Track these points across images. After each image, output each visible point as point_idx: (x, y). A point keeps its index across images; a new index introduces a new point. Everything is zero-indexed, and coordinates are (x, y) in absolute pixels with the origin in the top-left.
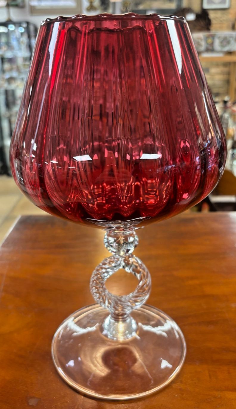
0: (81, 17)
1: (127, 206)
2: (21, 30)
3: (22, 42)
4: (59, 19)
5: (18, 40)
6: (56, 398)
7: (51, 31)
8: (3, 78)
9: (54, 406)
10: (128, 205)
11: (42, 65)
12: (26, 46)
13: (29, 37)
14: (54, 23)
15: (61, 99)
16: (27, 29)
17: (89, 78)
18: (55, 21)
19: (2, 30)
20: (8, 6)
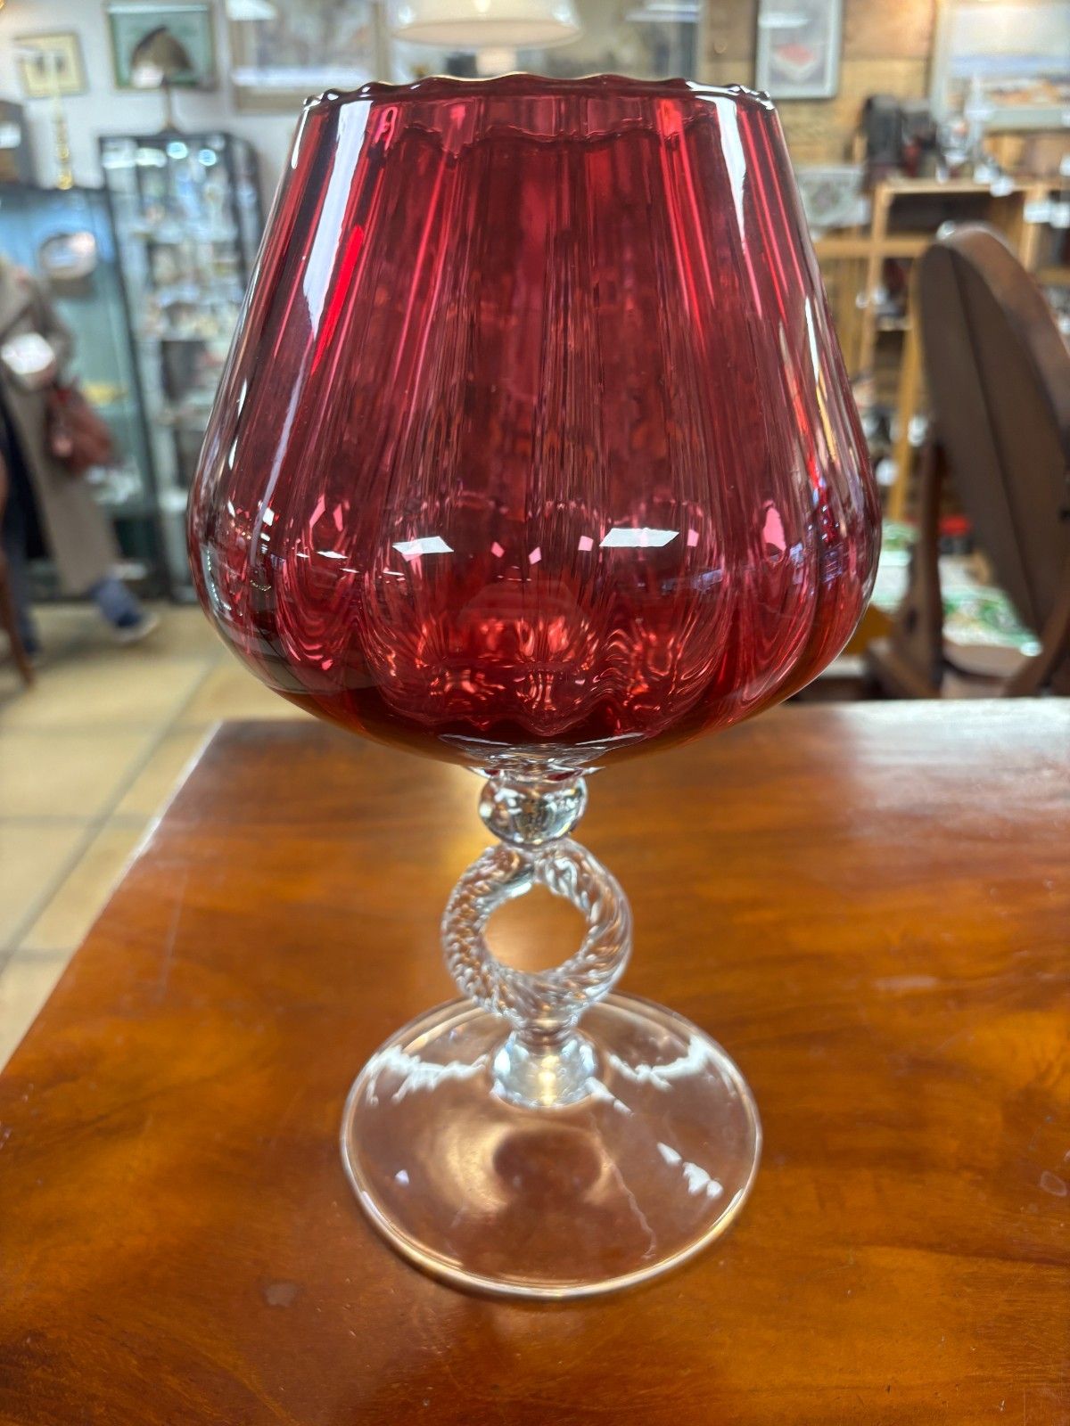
2: (207, 158)
3: (210, 195)
4: (369, 92)
5: (198, 188)
6: (351, 1281)
8: (154, 306)
9: (348, 1306)
12: (224, 206)
13: (232, 180)
16: (226, 156)
18: (353, 97)
19: (149, 158)
20: (166, 84)
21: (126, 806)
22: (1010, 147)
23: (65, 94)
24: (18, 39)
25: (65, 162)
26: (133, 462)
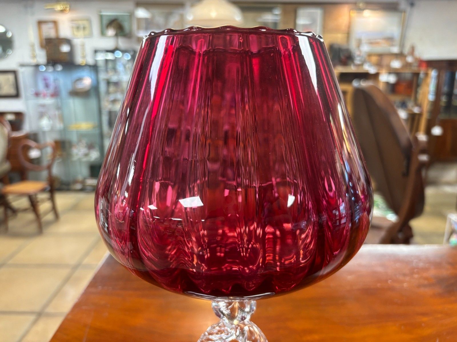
0: (195, 29)
1: (249, 269)
2: (128, 57)
3: (128, 68)
4: (167, 32)
7: (155, 47)
8: (108, 100)
10: (251, 267)
11: (141, 88)
14: (159, 36)
15: (166, 125)
16: (134, 57)
17: (203, 104)
18: (161, 34)
19: (110, 56)
20: (117, 35)
21: (86, 261)
22: (374, 59)
23: (85, 37)
24: (73, 20)
25: (84, 57)
26: (97, 148)
